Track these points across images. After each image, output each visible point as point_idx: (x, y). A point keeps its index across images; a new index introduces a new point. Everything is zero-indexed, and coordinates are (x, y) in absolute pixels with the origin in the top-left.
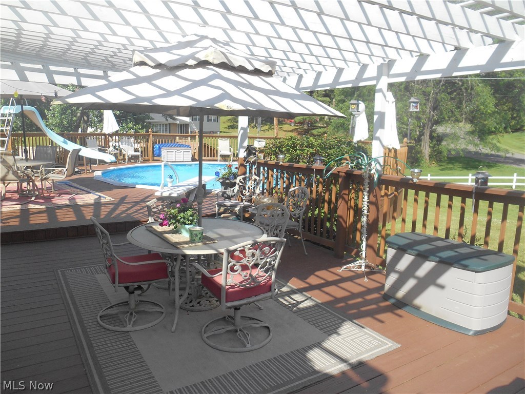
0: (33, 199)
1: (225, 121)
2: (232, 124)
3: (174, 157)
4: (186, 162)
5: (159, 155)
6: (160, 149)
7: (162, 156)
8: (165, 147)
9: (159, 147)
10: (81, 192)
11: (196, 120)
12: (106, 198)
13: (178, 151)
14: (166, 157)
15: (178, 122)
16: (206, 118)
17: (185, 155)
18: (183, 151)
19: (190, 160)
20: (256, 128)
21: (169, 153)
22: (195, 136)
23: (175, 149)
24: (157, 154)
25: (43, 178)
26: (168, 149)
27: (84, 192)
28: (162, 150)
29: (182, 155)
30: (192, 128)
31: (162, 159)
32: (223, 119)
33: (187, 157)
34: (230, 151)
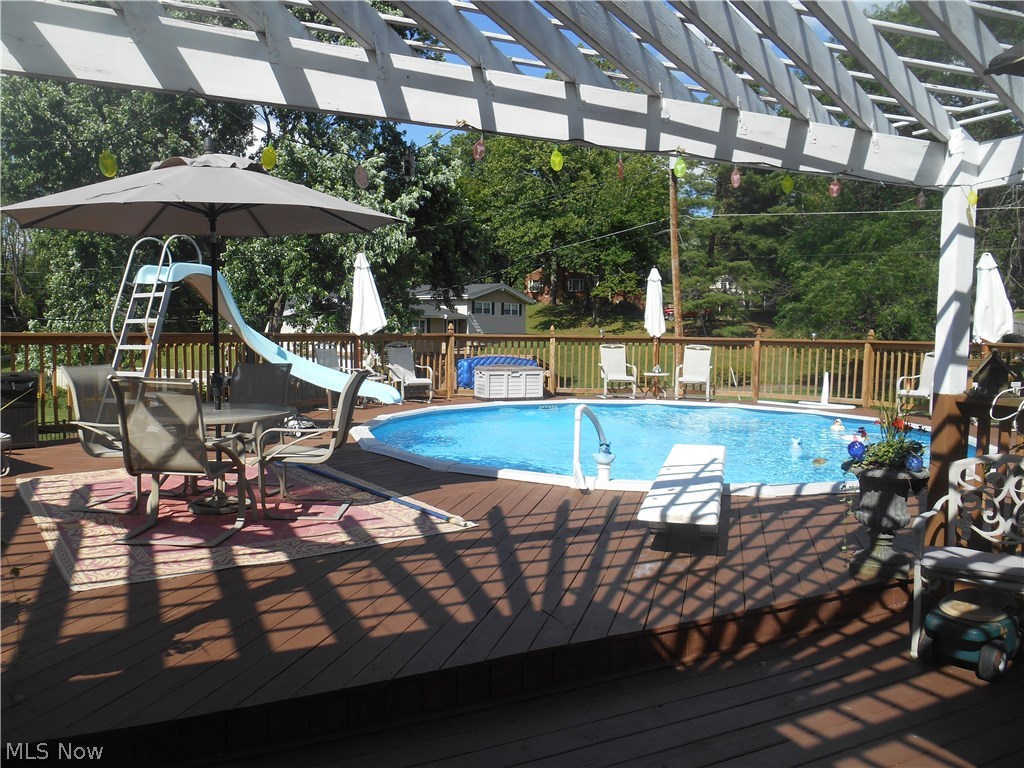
0: (239, 524)
1: (532, 313)
2: (547, 319)
3: (523, 388)
4: (531, 399)
5: (469, 384)
6: (470, 369)
7: (476, 386)
8: (483, 365)
9: (470, 365)
10: (359, 495)
11: (479, 311)
12: (448, 520)
13: (514, 375)
14: (487, 388)
15: (446, 316)
16: (498, 306)
17: (530, 383)
18: (524, 373)
19: (541, 395)
20: (597, 326)
21: (493, 379)
22: (548, 339)
23: (508, 370)
24: (465, 381)
25: (268, 458)
26: (493, 370)
27: (368, 496)
28: (476, 372)
29: (523, 384)
30: (473, 330)
31: (476, 394)
32: (529, 310)
33: (534, 387)
34: (629, 372)
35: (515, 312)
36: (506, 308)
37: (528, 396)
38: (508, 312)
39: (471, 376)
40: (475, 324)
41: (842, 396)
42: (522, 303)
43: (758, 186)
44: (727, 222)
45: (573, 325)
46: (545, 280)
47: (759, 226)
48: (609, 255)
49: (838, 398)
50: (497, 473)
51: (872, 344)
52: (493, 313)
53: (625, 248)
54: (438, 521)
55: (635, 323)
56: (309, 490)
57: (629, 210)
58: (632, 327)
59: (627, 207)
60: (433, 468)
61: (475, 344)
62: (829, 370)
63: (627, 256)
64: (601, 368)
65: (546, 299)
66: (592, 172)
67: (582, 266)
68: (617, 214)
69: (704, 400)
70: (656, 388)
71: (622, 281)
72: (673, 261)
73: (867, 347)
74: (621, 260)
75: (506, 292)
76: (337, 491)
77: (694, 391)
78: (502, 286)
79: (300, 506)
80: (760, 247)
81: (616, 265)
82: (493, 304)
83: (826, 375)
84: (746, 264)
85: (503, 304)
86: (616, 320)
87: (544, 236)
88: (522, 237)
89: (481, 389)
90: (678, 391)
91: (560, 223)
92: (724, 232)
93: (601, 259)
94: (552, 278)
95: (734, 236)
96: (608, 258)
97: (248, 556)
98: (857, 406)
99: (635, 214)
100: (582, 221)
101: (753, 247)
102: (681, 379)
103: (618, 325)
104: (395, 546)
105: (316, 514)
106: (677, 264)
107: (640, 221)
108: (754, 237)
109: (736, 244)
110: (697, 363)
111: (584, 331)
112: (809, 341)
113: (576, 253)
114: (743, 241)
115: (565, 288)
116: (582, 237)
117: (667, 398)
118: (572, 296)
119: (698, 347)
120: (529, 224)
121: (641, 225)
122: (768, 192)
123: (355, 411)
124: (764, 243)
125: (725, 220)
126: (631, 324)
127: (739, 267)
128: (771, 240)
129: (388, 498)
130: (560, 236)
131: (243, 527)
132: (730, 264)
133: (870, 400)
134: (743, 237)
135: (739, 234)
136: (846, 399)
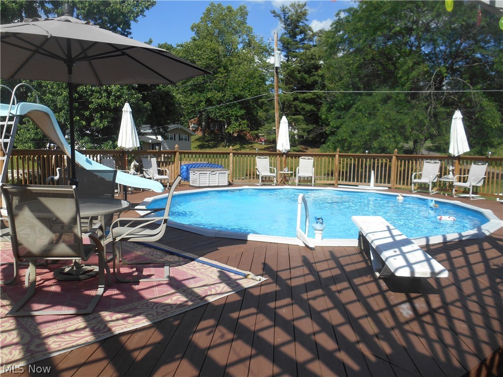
0: (101, 290)
1: (193, 140)
2: (201, 143)
5: (187, 178)
6: (188, 170)
7: (191, 179)
9: (187, 168)
10: (169, 258)
11: (167, 139)
12: (246, 277)
13: (213, 173)
14: (198, 181)
15: (150, 141)
16: (177, 136)
17: (220, 178)
18: (218, 172)
19: (227, 184)
20: (227, 147)
21: (202, 176)
22: (229, 154)
23: (209, 171)
24: (185, 177)
25: (118, 239)
26: (201, 171)
27: (176, 258)
28: (190, 172)
29: (217, 178)
30: (164, 148)
31: (191, 184)
32: (193, 138)
33: (223, 180)
34: (271, 171)
35: (186, 139)
36: (181, 137)
37: (220, 185)
38: (182, 139)
39: (188, 174)
40: (166, 145)
41: (381, 182)
42: (189, 135)
43: (306, 80)
44: (291, 96)
45: (215, 146)
46: (199, 124)
47: (306, 99)
48: (233, 111)
49: (379, 184)
50: (247, 237)
51: (396, 156)
52: (175, 140)
53: (241, 108)
54: (237, 277)
55: (246, 146)
56: (133, 255)
57: (244, 89)
58: (244, 147)
59: (242, 87)
60: (204, 234)
61: (166, 156)
62: (374, 169)
63: (243, 112)
64: (257, 169)
65: (199, 134)
66: (225, 69)
67: (220, 116)
68: (237, 91)
69: (311, 185)
70: (285, 180)
71: (240, 125)
72: (276, 114)
73: (394, 158)
74: (239, 114)
75: (181, 129)
76: (153, 255)
77: (304, 181)
78: (179, 126)
79: (134, 269)
80: (306, 109)
81: (236, 116)
82: (175, 135)
83: (373, 172)
84: (301, 117)
85: (180, 135)
86: (236, 144)
87: (201, 101)
88: (191, 102)
89: (194, 181)
90: (297, 181)
91: (209, 95)
92: (290, 101)
93: (229, 113)
94: (203, 123)
95: (294, 103)
96: (233, 113)
97: (121, 322)
98: (389, 188)
99: (246, 92)
100: (220, 95)
101: (303, 109)
102: (299, 175)
103: (238, 146)
104: (223, 302)
105: (149, 276)
106: (278, 115)
107: (249, 95)
108: (303, 105)
109: (295, 107)
110: (306, 166)
111: (220, 149)
112: (364, 154)
113: (218, 111)
114: (298, 106)
115: (209, 128)
116: (219, 102)
117: (291, 185)
118: (212, 132)
119: (307, 158)
120: (194, 95)
121: (249, 98)
122: (310, 83)
123: (128, 195)
124: (309, 107)
125: (290, 95)
126: (244, 146)
127: (297, 119)
128: (312, 106)
129: (192, 260)
130: (209, 102)
131: (104, 292)
132: (293, 117)
133: (395, 184)
134: (299, 104)
135: (296, 102)
136: (383, 184)
